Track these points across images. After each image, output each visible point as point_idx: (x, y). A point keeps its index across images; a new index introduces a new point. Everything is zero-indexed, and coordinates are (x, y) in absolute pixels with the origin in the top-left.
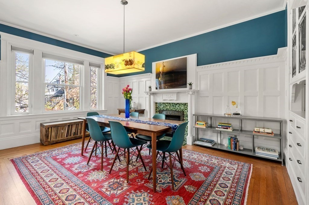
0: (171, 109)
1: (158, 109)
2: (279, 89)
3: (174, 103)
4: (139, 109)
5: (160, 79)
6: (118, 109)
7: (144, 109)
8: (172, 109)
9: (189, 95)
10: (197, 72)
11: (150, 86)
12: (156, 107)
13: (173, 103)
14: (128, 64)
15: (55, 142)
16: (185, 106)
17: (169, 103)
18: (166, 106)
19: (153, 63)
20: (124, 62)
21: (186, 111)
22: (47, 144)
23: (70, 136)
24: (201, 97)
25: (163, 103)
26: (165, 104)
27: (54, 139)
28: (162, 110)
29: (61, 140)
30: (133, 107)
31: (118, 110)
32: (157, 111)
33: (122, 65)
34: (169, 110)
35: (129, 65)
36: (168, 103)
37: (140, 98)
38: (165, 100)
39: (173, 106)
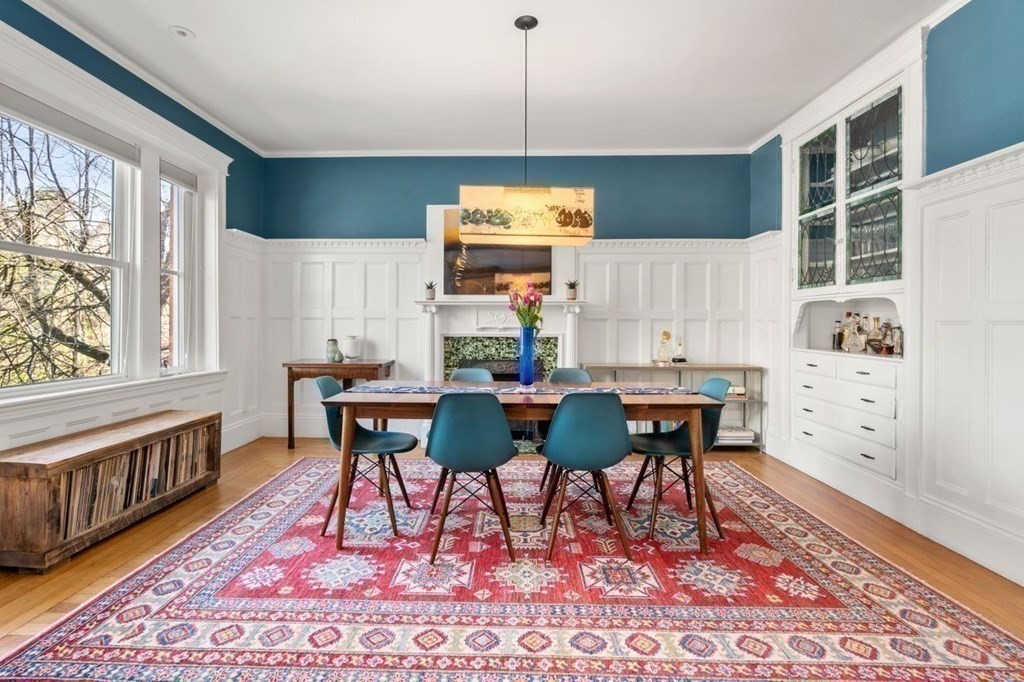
0: (502, 354)
1: (453, 358)
2: (741, 307)
3: (513, 338)
4: (365, 363)
5: (462, 263)
6: (284, 365)
7: (391, 359)
8: (507, 355)
9: (569, 315)
10: (578, 254)
11: (431, 284)
12: (446, 352)
13: (508, 338)
14: (571, 222)
15: (88, 544)
16: (548, 346)
17: (497, 339)
18: (486, 346)
19: (428, 207)
20: (555, 215)
21: (550, 358)
22: (56, 561)
23: (139, 498)
24: (587, 320)
25: (473, 338)
26: (481, 341)
27: (78, 528)
28: (469, 360)
29: (111, 526)
30: (351, 355)
31: (286, 369)
32: (451, 364)
33: (547, 222)
34: (496, 357)
35: (574, 226)
36: (490, 338)
37: (369, 322)
38: (483, 329)
39: (509, 345)
